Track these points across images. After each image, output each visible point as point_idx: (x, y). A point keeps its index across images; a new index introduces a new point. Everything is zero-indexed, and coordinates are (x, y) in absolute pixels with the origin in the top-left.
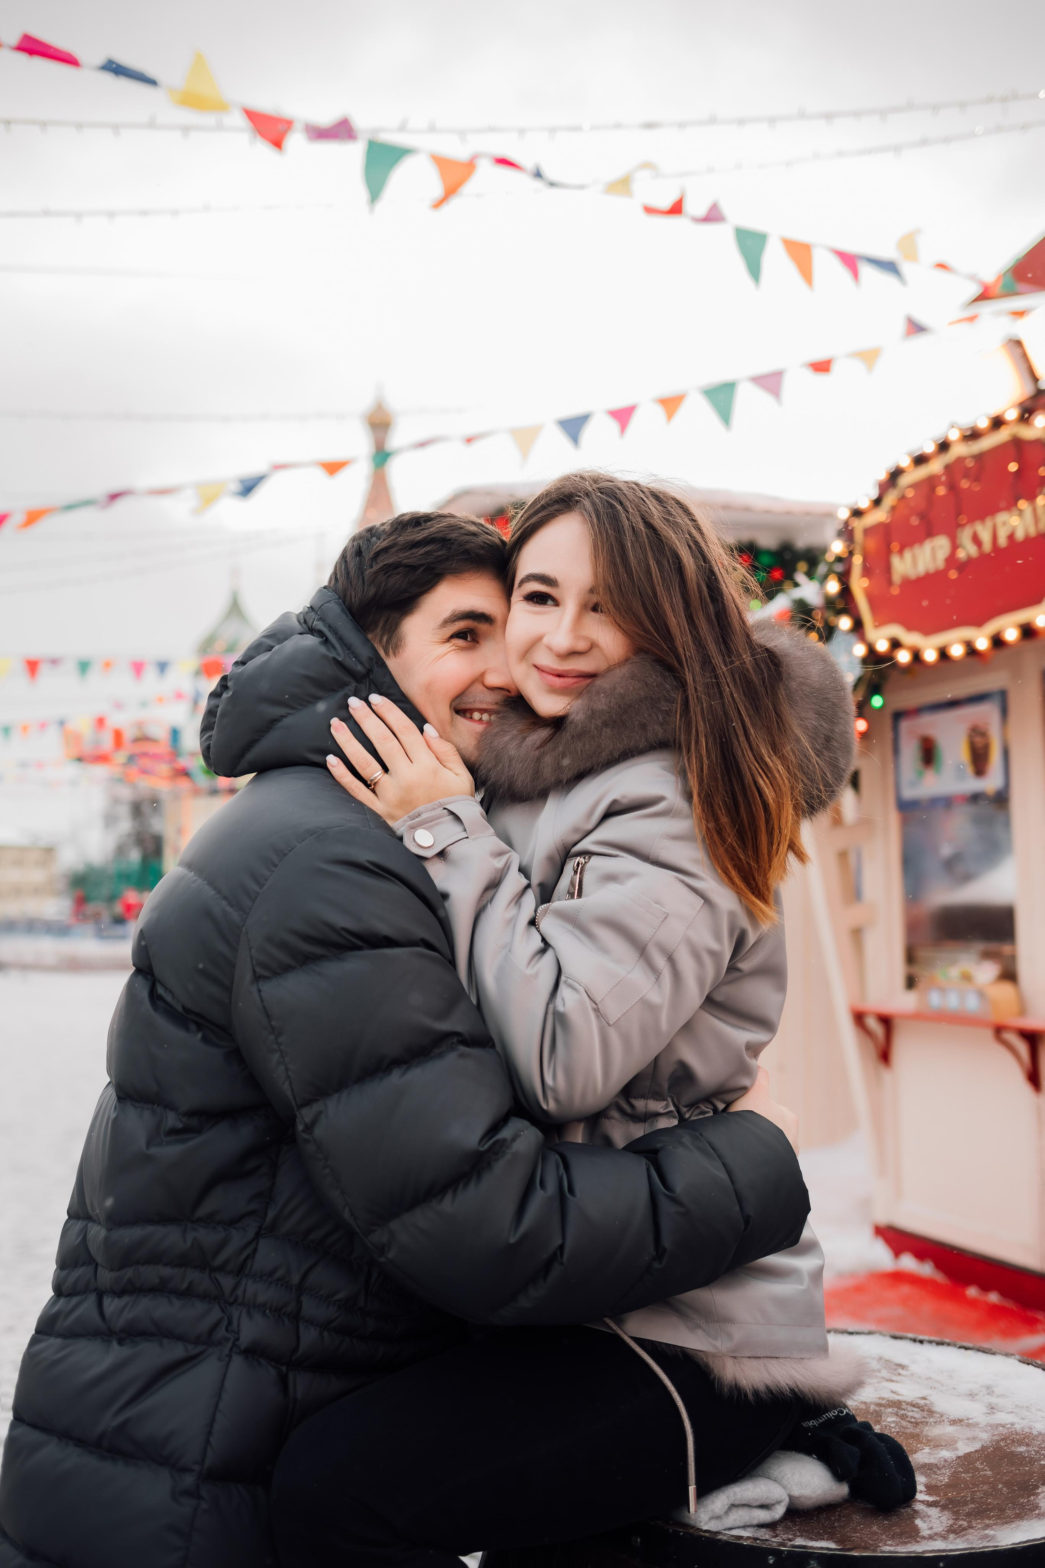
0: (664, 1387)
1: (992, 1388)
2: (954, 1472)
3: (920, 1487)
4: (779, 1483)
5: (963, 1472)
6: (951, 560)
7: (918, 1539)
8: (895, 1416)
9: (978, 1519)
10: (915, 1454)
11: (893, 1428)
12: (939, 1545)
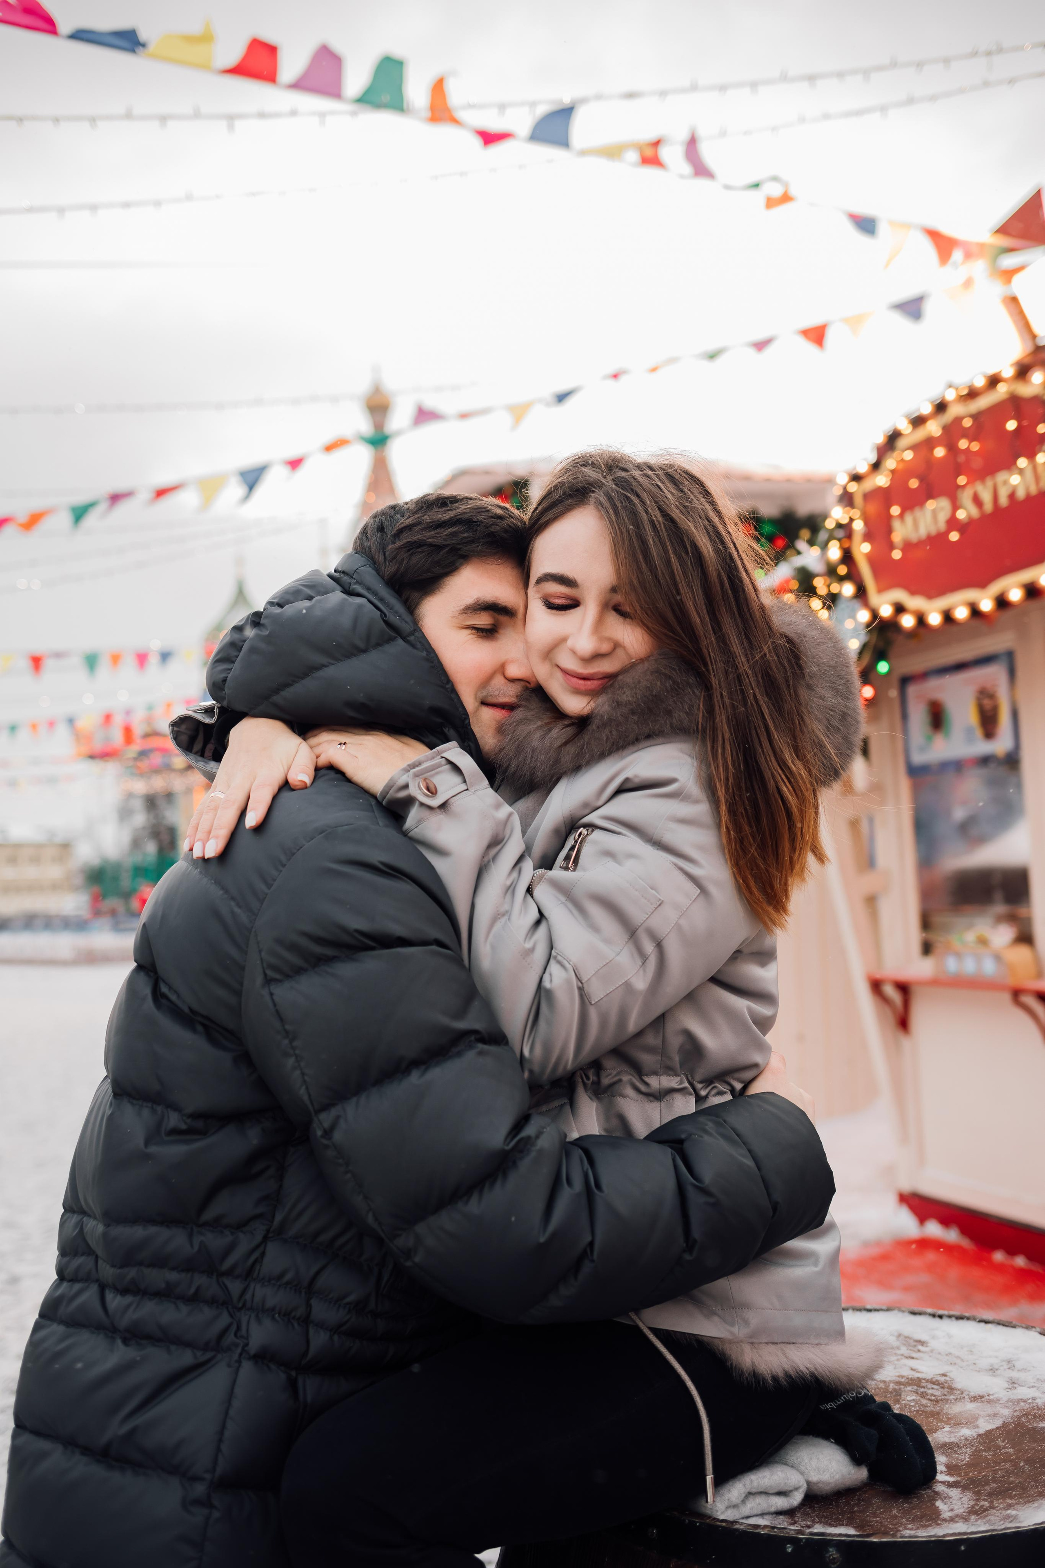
0: (678, 1376)
1: (1013, 1362)
2: (975, 1450)
3: (940, 1468)
4: (796, 1469)
5: (984, 1450)
6: (953, 523)
7: (939, 1522)
8: (915, 1394)
9: (1000, 1499)
10: (935, 1433)
11: (913, 1406)
12: (960, 1528)
